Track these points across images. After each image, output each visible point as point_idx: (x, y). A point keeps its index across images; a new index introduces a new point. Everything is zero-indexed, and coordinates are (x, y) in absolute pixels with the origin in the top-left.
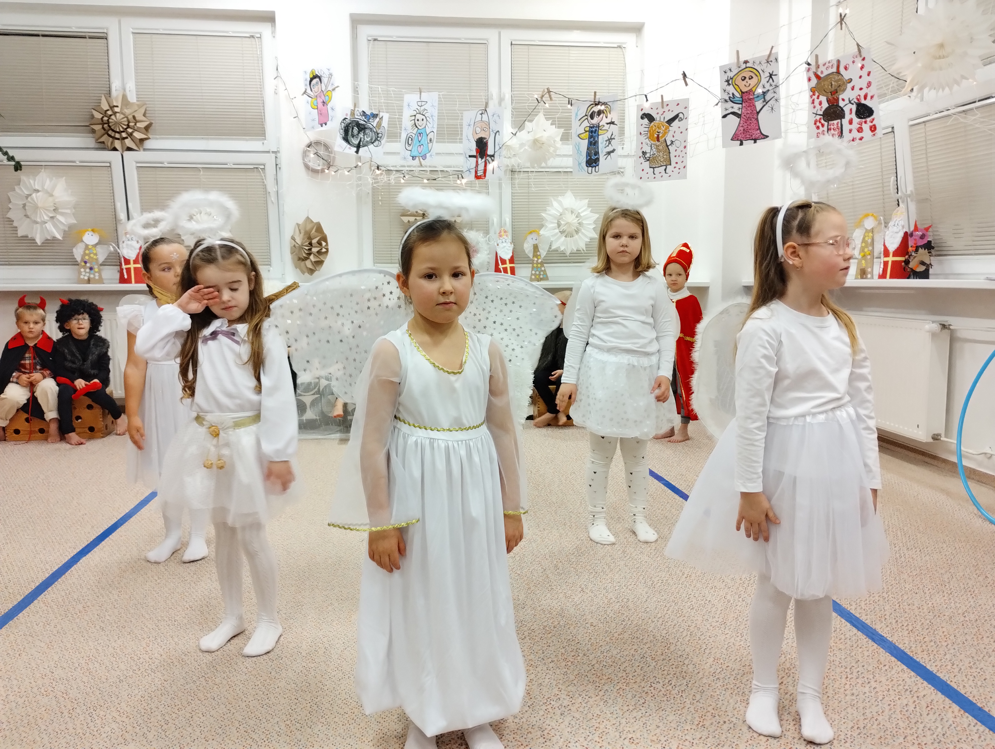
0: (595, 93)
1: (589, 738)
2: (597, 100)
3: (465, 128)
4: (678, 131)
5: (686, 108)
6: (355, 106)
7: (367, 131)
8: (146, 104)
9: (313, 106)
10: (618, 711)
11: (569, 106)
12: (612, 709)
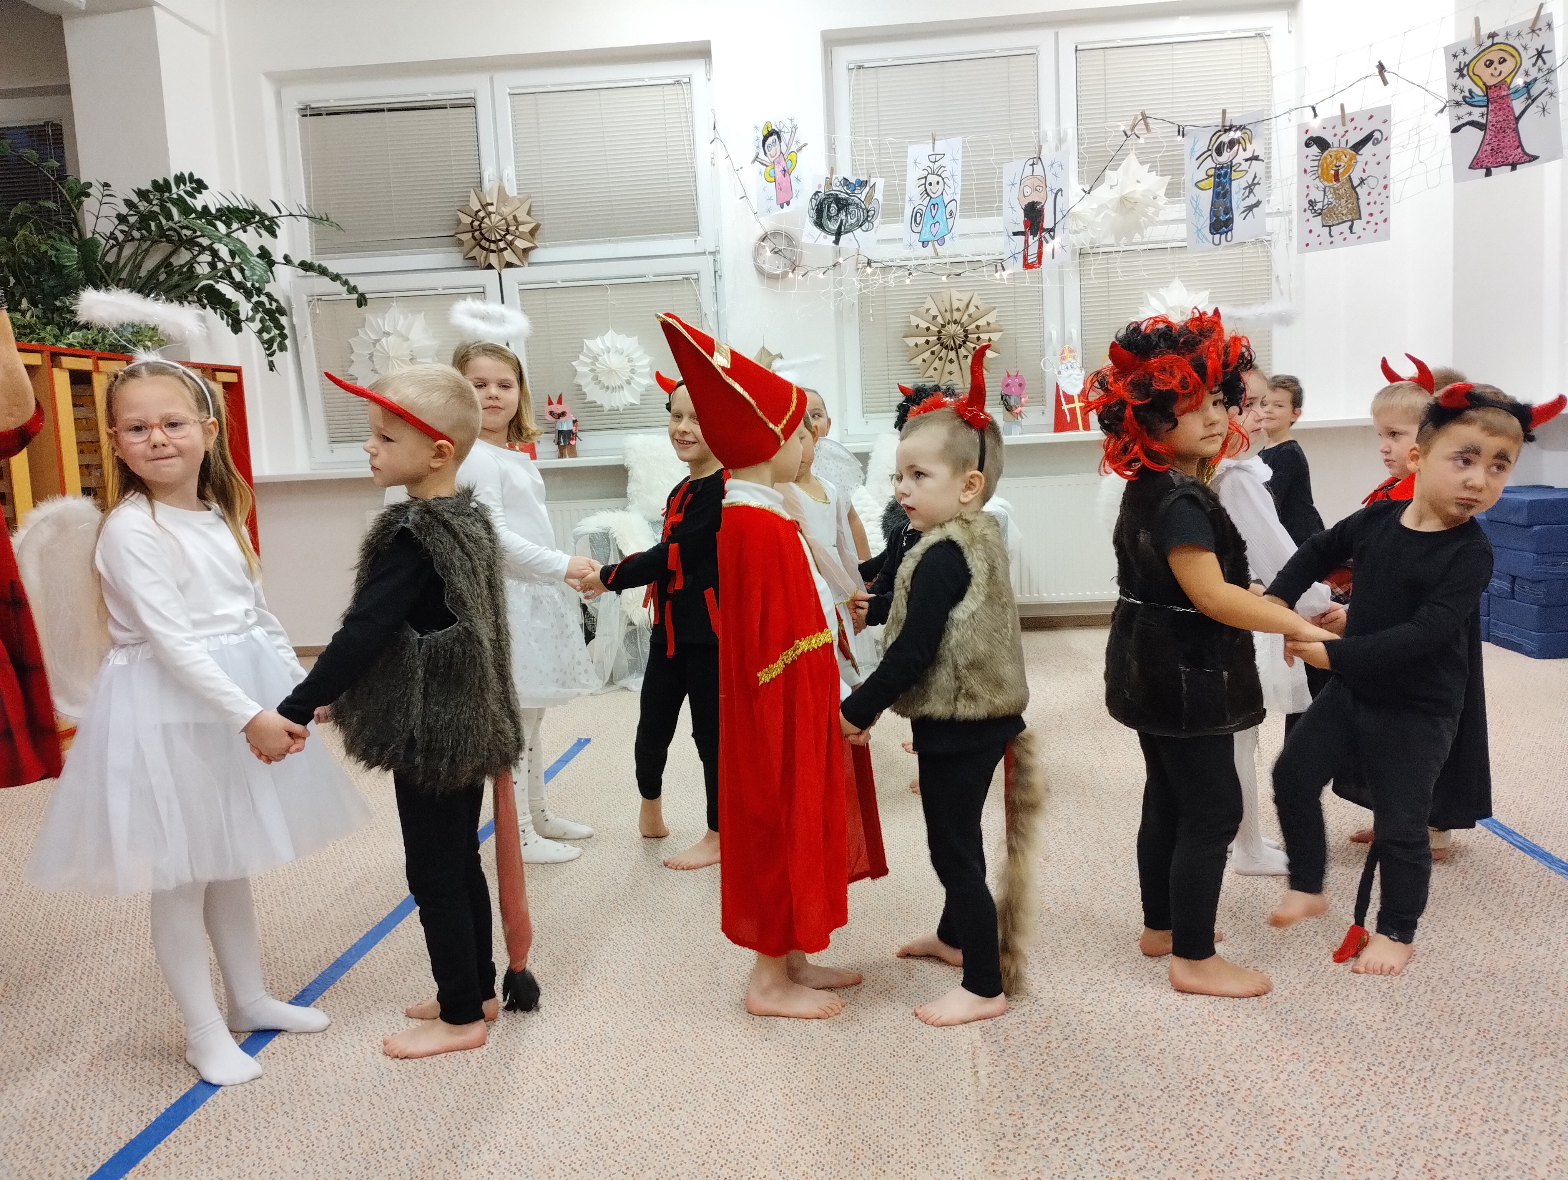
0: (1224, 112)
1: (1269, 1145)
2: (1228, 124)
3: (1006, 189)
4: (1373, 161)
5: (1385, 121)
6: (832, 171)
7: (851, 208)
8: (530, 197)
9: (769, 179)
10: (1316, 1106)
11: (1180, 138)
12: (1304, 1102)
